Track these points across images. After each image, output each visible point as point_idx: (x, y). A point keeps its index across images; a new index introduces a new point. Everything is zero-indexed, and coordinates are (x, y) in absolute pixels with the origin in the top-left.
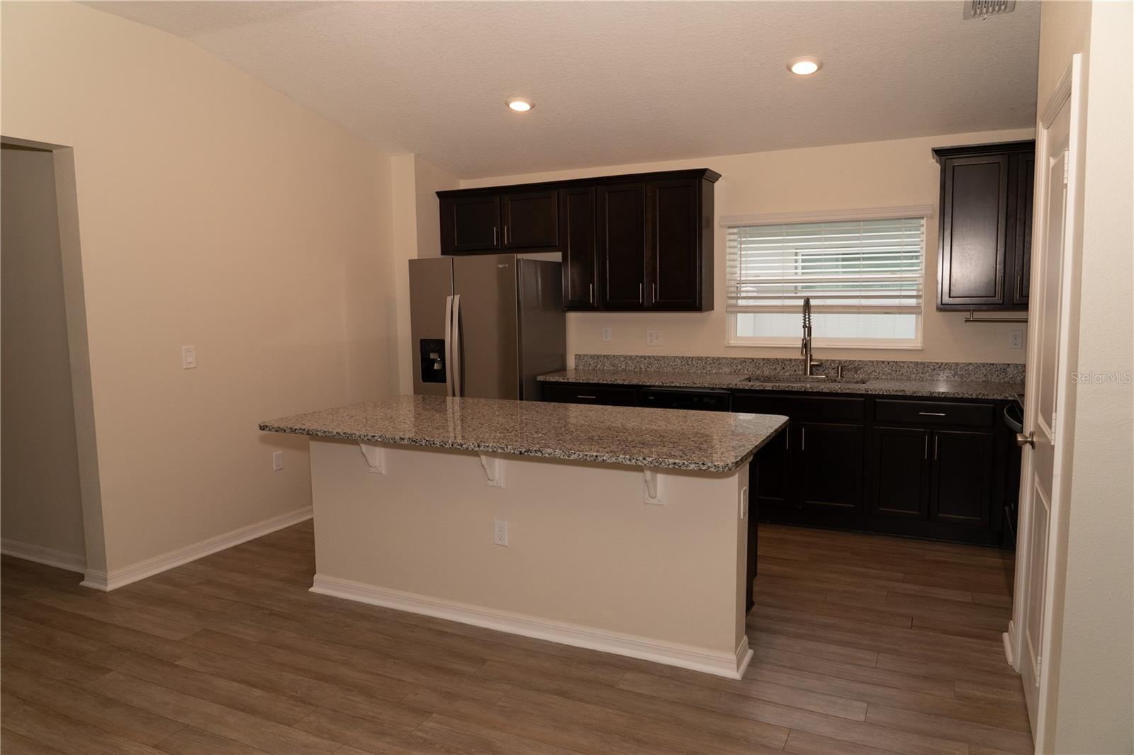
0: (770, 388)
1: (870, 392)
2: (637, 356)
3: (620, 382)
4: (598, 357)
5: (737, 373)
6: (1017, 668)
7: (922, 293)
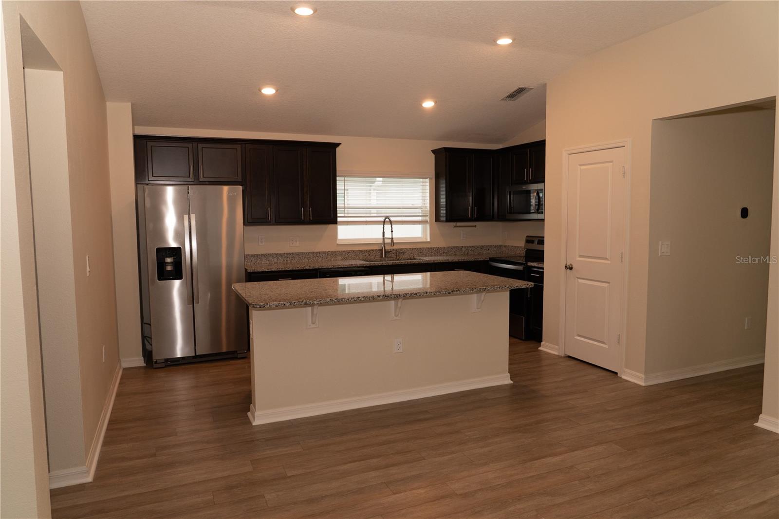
0: (391, 264)
1: (435, 262)
2: (285, 253)
3: (307, 268)
4: (257, 255)
5: (345, 259)
6: (562, 354)
7: (428, 214)
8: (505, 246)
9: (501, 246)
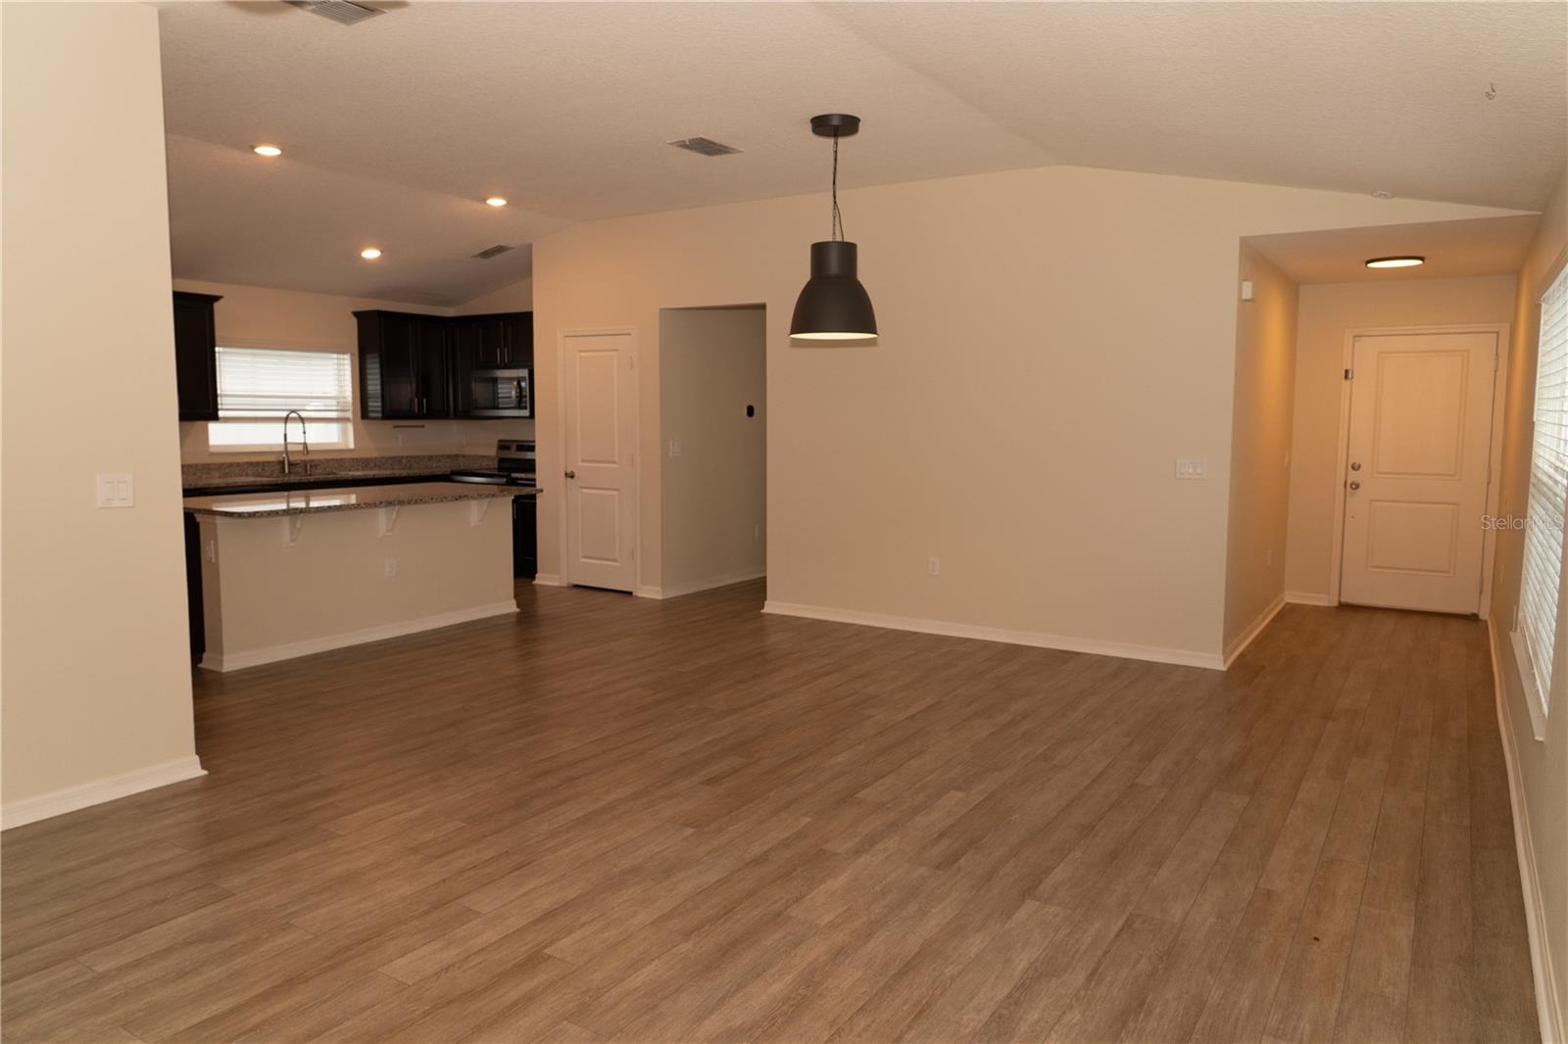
5: (225, 475)
6: (565, 585)
7: (351, 408)
8: (464, 456)
9: (457, 456)
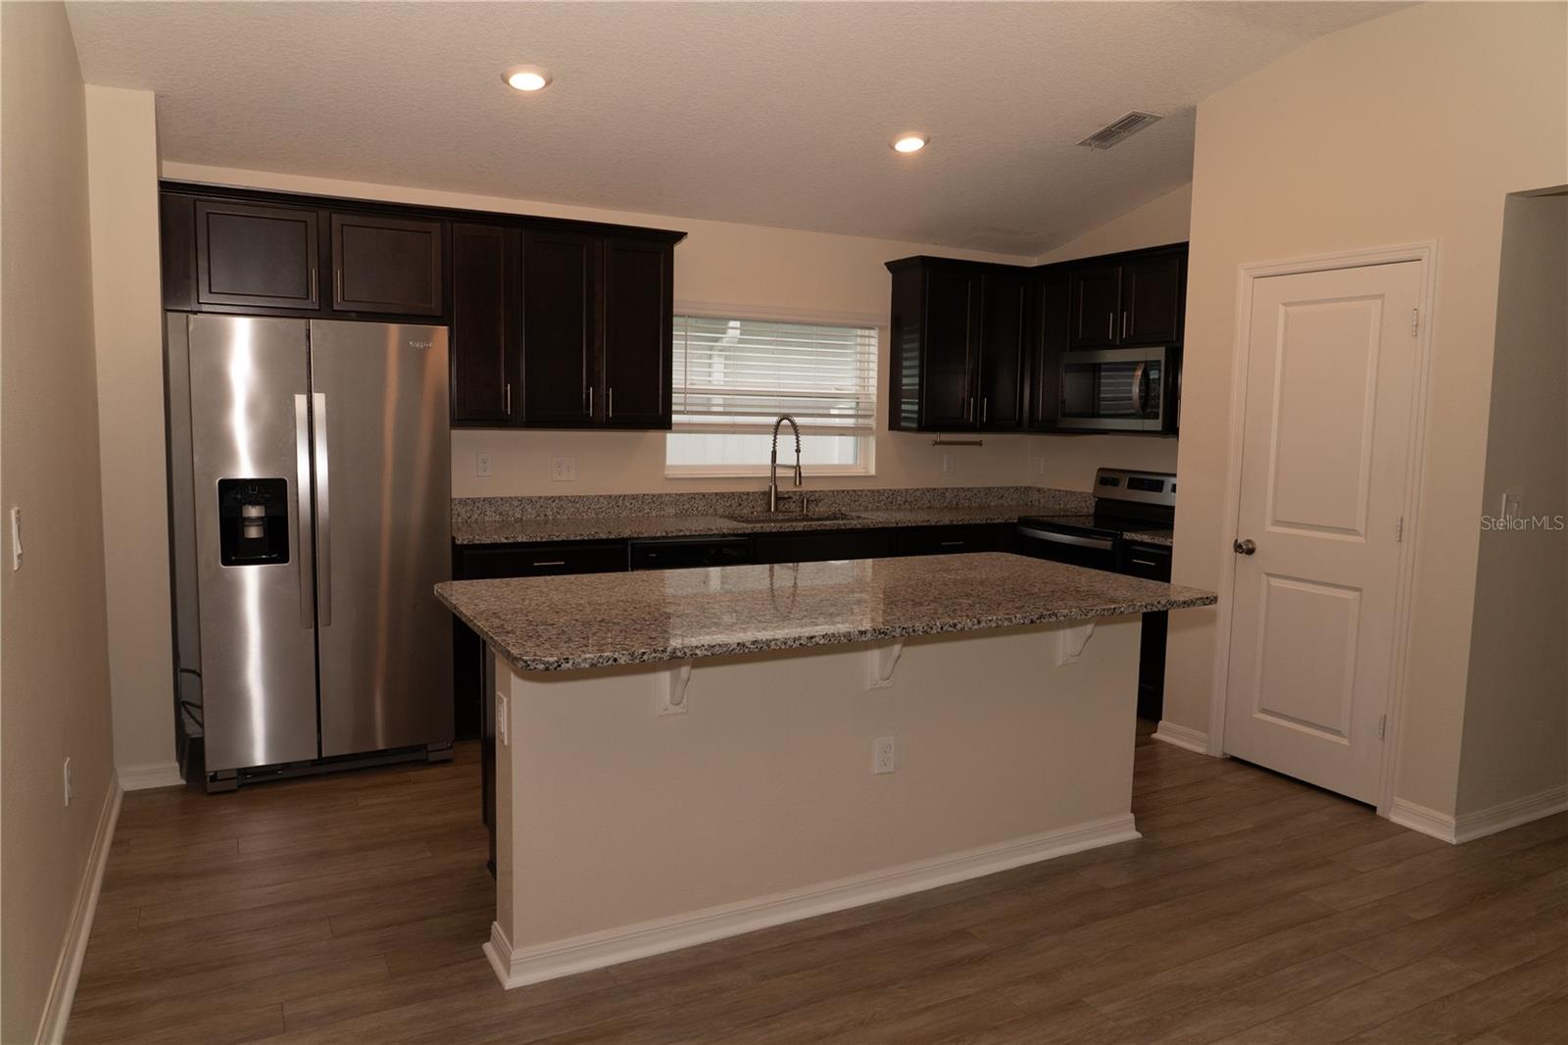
1: (900, 525)
2: (540, 498)
3: (603, 536)
4: (474, 501)
5: (684, 514)
6: (1218, 754)
7: (875, 414)
8: (1039, 490)
9: (1027, 489)
